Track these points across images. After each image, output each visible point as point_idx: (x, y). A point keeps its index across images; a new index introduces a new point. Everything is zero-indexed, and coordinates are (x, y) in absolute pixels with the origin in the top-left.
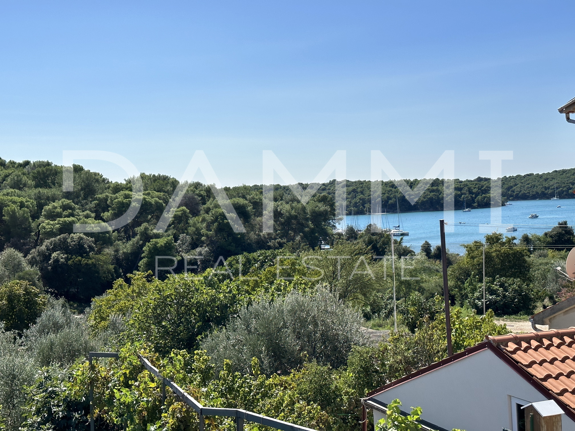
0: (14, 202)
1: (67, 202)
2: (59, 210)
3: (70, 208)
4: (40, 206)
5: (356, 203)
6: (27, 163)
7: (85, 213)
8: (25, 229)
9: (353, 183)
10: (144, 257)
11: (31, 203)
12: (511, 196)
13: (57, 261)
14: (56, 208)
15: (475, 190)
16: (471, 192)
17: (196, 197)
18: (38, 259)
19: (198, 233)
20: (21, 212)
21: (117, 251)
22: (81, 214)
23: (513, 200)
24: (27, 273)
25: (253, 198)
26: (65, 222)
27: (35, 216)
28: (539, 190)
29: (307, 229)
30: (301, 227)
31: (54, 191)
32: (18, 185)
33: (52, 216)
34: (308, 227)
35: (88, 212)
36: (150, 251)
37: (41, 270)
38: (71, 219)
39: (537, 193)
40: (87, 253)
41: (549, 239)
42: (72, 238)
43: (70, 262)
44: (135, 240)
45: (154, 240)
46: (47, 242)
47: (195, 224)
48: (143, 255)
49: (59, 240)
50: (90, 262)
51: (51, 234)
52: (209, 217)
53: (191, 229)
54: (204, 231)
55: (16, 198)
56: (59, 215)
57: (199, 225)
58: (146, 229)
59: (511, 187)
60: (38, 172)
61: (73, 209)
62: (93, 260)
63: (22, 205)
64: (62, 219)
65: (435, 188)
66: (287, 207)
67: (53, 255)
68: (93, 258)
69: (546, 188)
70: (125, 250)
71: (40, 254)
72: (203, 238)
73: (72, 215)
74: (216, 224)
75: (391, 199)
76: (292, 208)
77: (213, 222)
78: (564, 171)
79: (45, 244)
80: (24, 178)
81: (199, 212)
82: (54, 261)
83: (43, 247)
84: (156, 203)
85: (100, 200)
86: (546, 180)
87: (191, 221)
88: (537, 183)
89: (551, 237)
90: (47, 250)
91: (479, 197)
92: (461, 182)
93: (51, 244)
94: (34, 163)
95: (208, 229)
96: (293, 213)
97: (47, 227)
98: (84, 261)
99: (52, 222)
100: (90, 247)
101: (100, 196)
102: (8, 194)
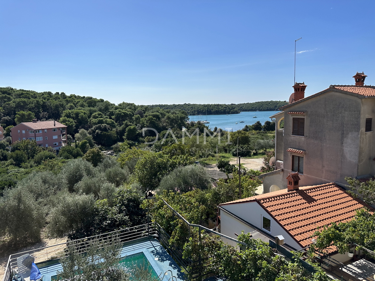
0: (82, 112)
1: (100, 112)
2: (97, 115)
3: (101, 115)
4: (91, 114)
5: (192, 111)
6: (84, 97)
7: (106, 116)
8: (86, 121)
9: (191, 105)
10: (126, 132)
11: (88, 112)
12: (242, 110)
13: (98, 133)
14: (96, 115)
15: (230, 108)
16: (229, 109)
17: (142, 111)
18: (91, 132)
19: (143, 123)
20: (85, 116)
21: (117, 129)
22: (104, 117)
23: (242, 111)
24: (88, 137)
25: (161, 112)
26: (100, 120)
27: (89, 117)
28: (251, 108)
29: (178, 123)
30: (176, 122)
31: (95, 108)
32: (82, 106)
33: (95, 117)
34: (179, 122)
35: (107, 116)
36: (128, 130)
37: (93, 136)
38: (102, 119)
39: (250, 109)
40: (108, 131)
41: (254, 127)
42: (103, 125)
43: (102, 134)
44: (123, 126)
45: (130, 126)
46: (94, 127)
47: (142, 121)
48: (126, 131)
49: (98, 126)
50: (109, 134)
51: (95, 124)
52: (147, 119)
53: (141, 122)
54: (145, 123)
55: (82, 111)
56: (97, 117)
57: (144, 121)
58: (127, 122)
59: (242, 107)
60: (89, 101)
61: (102, 115)
62: (110, 133)
63: (85, 113)
64: (99, 119)
65: (218, 107)
66: (172, 116)
67: (96, 131)
68: (110, 132)
69: (253, 108)
70: (120, 129)
71: (92, 130)
72: (145, 125)
73: (101, 117)
74: (149, 121)
75: (204, 110)
76: (174, 116)
77: (148, 120)
78: (259, 102)
79: (93, 127)
80: (84, 103)
81: (143, 116)
82: (97, 133)
83: (93, 128)
84: (130, 113)
85: (111, 112)
86: (253, 105)
87: (141, 120)
88: (250, 106)
89: (254, 126)
90: (95, 129)
91: (232, 110)
92: (226, 105)
93: (95, 127)
94: (87, 97)
95: (147, 123)
96: (174, 118)
97: (94, 121)
98: (107, 133)
99: (95, 120)
100: (108, 128)
101: (110, 110)
102: (80, 109)
